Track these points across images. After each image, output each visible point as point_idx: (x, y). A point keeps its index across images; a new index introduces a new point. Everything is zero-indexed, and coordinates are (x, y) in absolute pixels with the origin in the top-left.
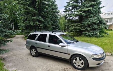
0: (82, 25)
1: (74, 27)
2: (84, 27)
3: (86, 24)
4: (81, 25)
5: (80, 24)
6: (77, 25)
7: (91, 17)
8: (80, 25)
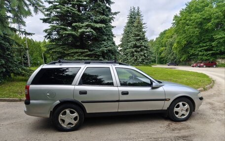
0: (93, 52)
1: (77, 56)
2: (95, 57)
3: (98, 52)
4: (91, 53)
5: (87, 52)
6: (82, 53)
7: (104, 40)
8: (89, 53)
